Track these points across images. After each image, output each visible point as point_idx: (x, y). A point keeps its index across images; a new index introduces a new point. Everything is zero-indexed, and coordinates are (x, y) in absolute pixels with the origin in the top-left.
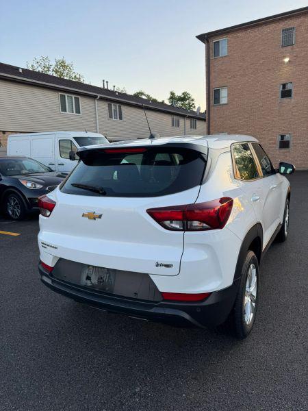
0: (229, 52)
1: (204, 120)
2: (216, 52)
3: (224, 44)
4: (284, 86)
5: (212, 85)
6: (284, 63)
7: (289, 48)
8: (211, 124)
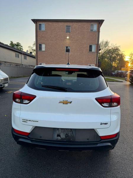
0: (45, 30)
1: (35, 58)
2: (40, 28)
3: (43, 26)
4: (67, 47)
5: (38, 42)
6: (67, 39)
7: (68, 33)
8: (38, 59)
